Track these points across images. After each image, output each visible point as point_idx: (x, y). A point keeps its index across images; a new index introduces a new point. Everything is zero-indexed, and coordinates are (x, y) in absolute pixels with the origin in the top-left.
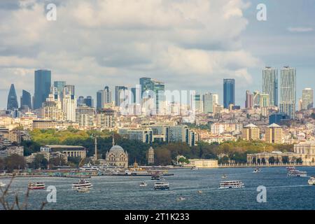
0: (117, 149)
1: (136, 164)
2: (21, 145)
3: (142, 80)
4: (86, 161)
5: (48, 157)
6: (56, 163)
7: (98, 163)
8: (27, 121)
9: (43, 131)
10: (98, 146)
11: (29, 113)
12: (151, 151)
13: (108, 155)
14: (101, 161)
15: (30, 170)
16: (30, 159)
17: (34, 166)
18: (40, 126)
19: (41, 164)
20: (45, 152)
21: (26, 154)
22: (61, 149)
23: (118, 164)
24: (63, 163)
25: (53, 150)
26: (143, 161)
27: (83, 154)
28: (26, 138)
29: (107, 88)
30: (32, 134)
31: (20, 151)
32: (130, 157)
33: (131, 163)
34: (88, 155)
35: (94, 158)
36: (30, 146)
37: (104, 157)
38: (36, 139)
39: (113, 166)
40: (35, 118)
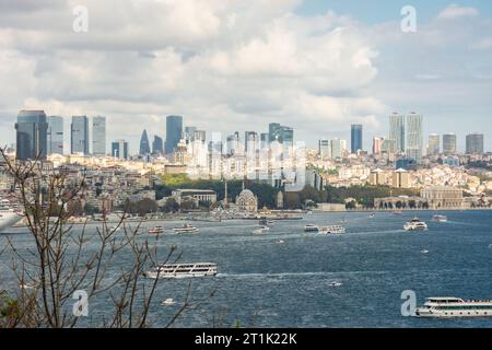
0: (247, 193)
1: (265, 208)
2: (153, 189)
3: (271, 126)
4: (217, 205)
5: (179, 200)
6: (187, 207)
7: (228, 207)
8: (159, 166)
9: (175, 176)
10: (228, 190)
11: (161, 158)
12: (280, 195)
13: (238, 199)
14: (231, 205)
15: (162, 214)
16: (161, 202)
17: (166, 209)
18: (171, 171)
19: (173, 207)
20: (177, 196)
21: (158, 197)
22: (192, 194)
23: (247, 207)
24: (194, 207)
25: (184, 194)
26: (272, 205)
27: (213, 198)
28: (157, 183)
29: (237, 133)
30: (164, 178)
31: (152, 195)
32: (259, 200)
33: (260, 207)
34: (218, 199)
35: (225, 202)
36: (162, 190)
37: (234, 202)
38: (167, 183)
39: (243, 209)
40: (167, 162)
